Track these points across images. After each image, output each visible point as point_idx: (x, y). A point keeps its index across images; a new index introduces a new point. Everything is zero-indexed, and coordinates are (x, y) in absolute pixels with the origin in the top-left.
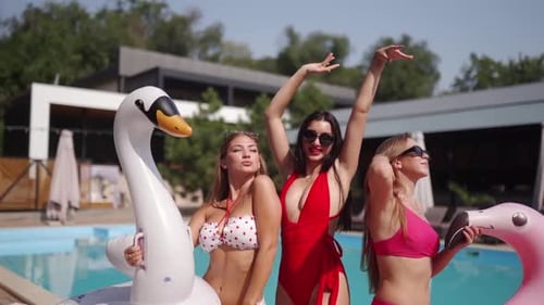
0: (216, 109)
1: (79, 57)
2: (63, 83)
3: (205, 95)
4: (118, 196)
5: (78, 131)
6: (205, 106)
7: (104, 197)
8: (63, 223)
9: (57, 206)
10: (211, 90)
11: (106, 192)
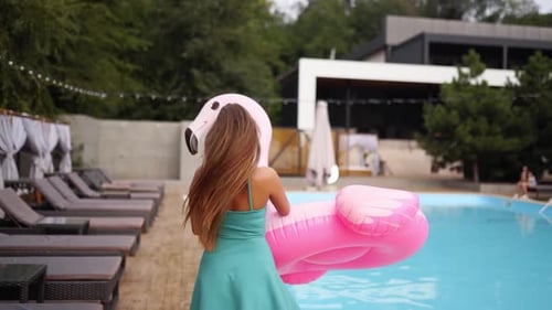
0: (479, 72)
1: (351, 32)
2: (339, 57)
3: (465, 58)
4: (377, 164)
5: (331, 101)
6: (466, 70)
7: (367, 165)
8: (319, 189)
9: (314, 173)
10: (472, 52)
11: (369, 160)
